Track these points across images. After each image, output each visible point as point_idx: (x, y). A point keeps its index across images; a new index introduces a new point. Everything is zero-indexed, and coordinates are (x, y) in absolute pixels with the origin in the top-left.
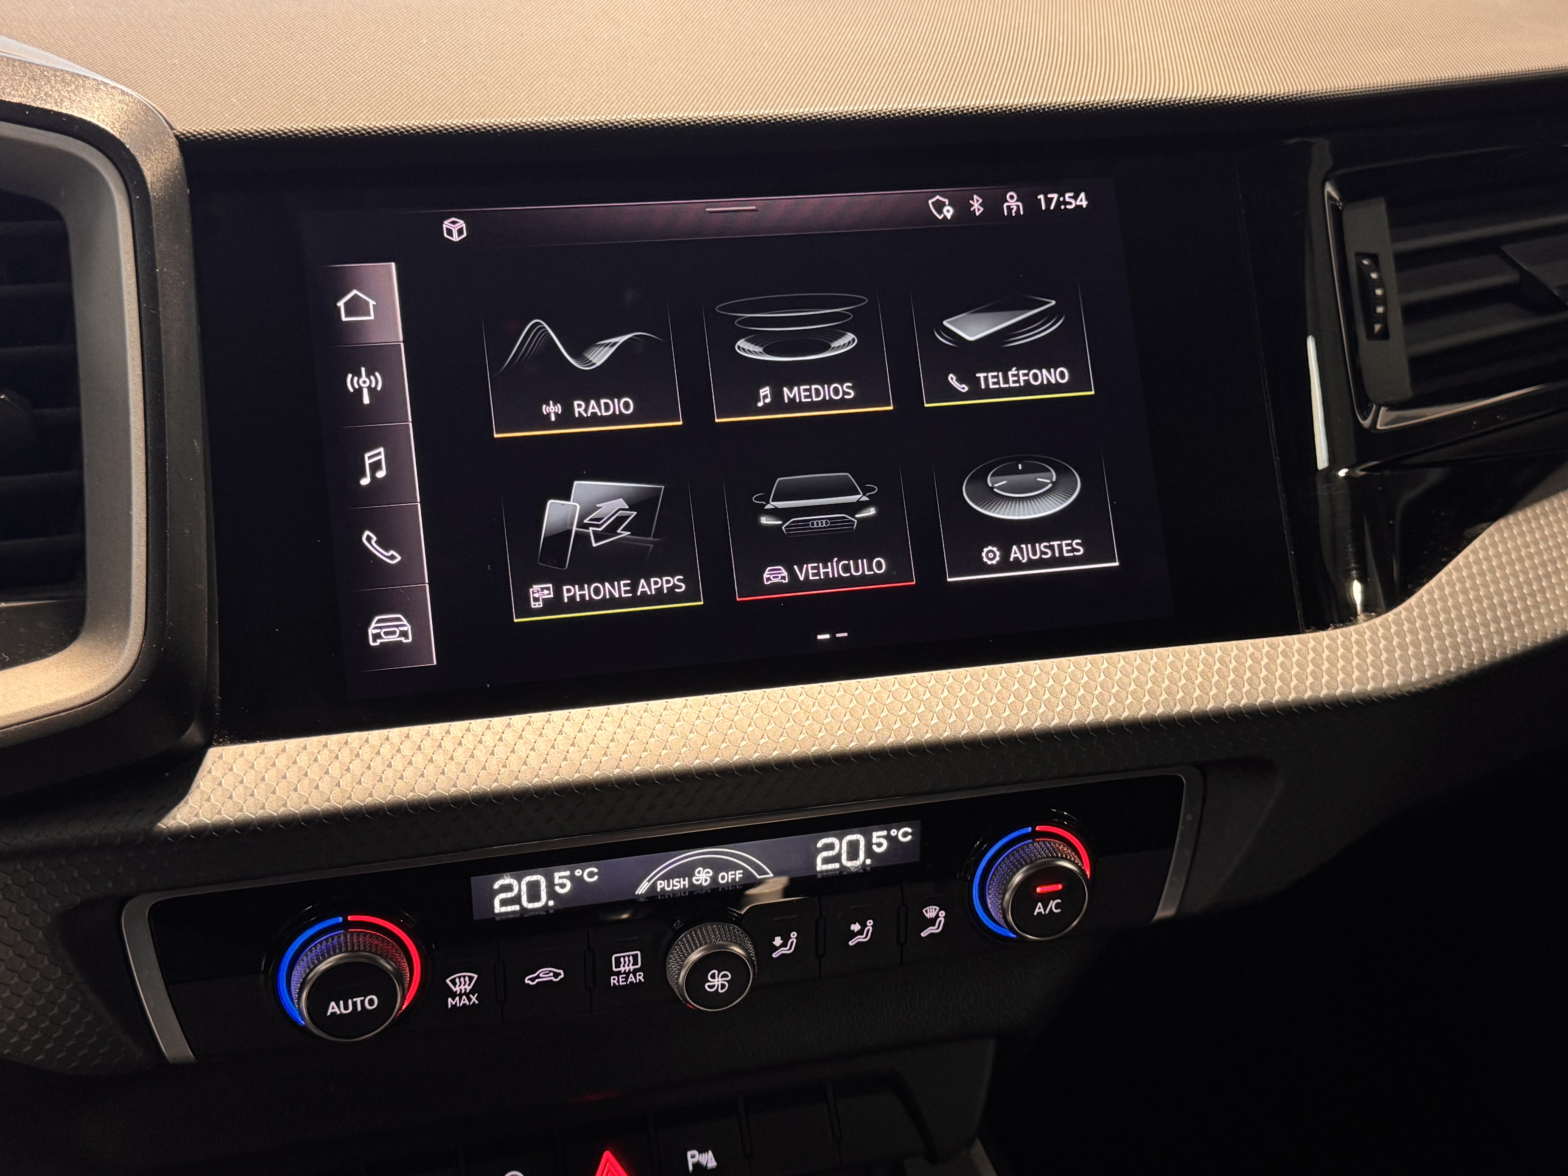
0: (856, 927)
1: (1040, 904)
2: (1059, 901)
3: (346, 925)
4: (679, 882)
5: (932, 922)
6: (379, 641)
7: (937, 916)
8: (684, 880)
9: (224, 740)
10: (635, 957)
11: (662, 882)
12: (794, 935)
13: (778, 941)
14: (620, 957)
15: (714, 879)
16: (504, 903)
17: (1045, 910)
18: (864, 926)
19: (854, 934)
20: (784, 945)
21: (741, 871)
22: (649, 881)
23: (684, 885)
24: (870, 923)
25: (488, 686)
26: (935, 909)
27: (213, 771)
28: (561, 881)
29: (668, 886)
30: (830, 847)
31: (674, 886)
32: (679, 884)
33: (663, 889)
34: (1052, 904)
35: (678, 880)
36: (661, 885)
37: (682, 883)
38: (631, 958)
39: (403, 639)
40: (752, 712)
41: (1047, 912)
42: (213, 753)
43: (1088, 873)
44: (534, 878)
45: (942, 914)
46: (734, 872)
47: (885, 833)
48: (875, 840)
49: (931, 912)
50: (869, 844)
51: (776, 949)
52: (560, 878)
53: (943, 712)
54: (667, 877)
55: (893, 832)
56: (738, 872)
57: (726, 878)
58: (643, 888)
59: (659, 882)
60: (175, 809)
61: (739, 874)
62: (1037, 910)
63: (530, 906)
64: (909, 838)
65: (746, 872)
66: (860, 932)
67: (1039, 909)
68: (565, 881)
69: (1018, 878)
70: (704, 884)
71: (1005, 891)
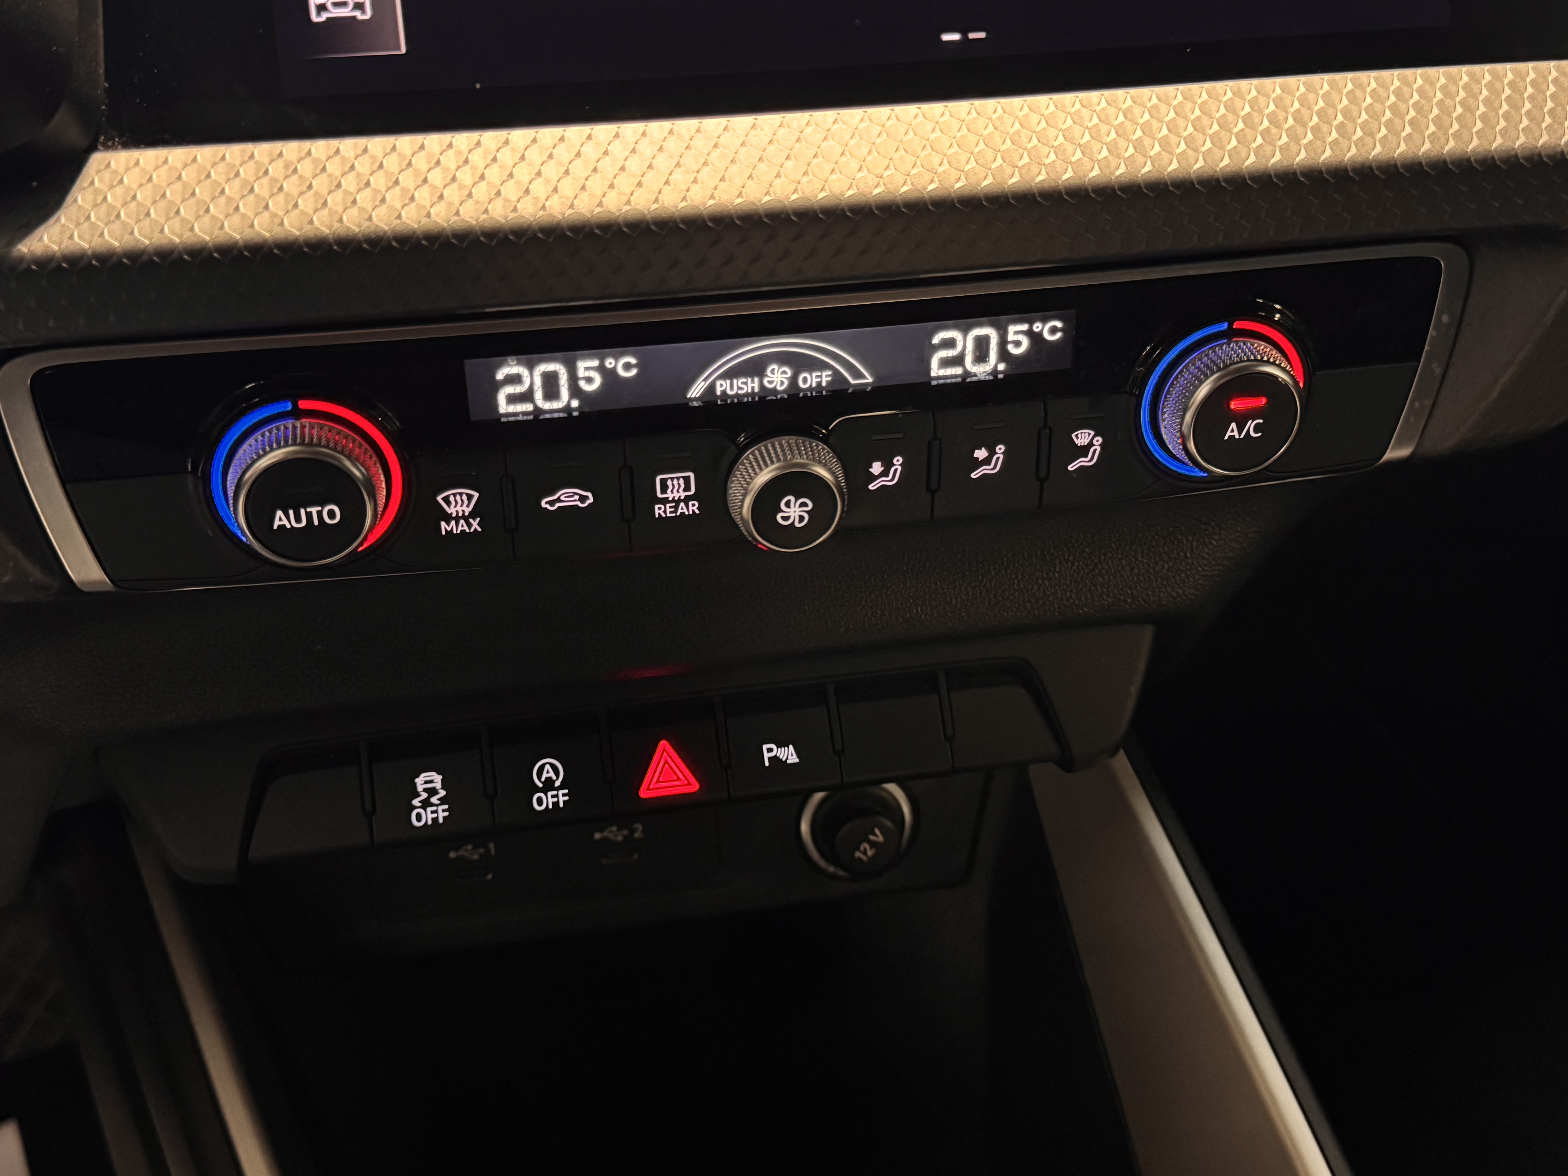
0: (981, 454)
1: (1233, 425)
2: (1261, 421)
3: (297, 413)
4: (746, 383)
5: (1084, 451)
6: (324, 16)
7: (1091, 444)
8: (753, 382)
9: (113, 144)
10: (687, 480)
11: (722, 382)
12: (898, 460)
13: (877, 468)
14: (666, 479)
15: (794, 380)
16: (512, 399)
17: (1240, 433)
18: (992, 453)
19: (978, 464)
20: (885, 473)
21: (830, 373)
22: (705, 380)
23: (753, 388)
24: (1000, 449)
25: (478, 86)
26: (1089, 434)
27: (97, 183)
28: (587, 374)
29: (732, 388)
30: (949, 344)
31: (739, 388)
32: (747, 386)
33: (724, 392)
34: (1251, 425)
35: (744, 380)
36: (722, 386)
37: (750, 385)
38: (682, 481)
39: (358, 14)
40: (847, 137)
41: (1242, 436)
42: (97, 159)
43: (1301, 385)
44: (551, 367)
45: (1098, 440)
46: (819, 374)
47: (1025, 327)
48: (1011, 337)
49: (1082, 437)
50: (1003, 343)
51: (874, 478)
52: (587, 369)
53: (1116, 143)
54: (730, 374)
55: (1037, 327)
56: (824, 374)
57: (810, 380)
58: (696, 390)
59: (718, 383)
60: (42, 228)
61: (827, 376)
62: (1229, 434)
63: (547, 406)
64: (1059, 335)
65: (836, 372)
66: (987, 461)
67: (1232, 431)
68: (592, 374)
69: (1203, 391)
70: (779, 388)
71: (1185, 410)
